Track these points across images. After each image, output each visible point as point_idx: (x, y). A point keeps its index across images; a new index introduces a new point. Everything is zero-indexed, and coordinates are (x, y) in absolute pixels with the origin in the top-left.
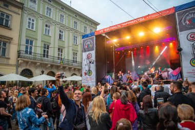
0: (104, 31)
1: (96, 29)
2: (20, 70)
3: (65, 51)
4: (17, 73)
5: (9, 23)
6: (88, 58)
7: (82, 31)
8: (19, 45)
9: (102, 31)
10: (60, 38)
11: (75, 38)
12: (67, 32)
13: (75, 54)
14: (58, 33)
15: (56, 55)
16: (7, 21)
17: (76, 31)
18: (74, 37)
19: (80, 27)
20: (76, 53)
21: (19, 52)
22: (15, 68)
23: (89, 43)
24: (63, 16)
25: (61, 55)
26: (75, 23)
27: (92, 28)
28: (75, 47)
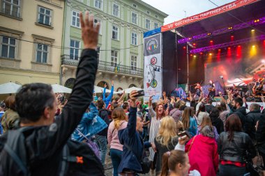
0: (174, 26)
1: (163, 22)
2: (65, 79)
3: (121, 54)
4: (61, 84)
5: (50, 21)
6: (152, 63)
7: (144, 26)
8: (63, 48)
9: (172, 26)
10: (114, 37)
11: (134, 36)
12: (122, 29)
13: (134, 58)
14: (111, 30)
15: (109, 60)
16: (48, 18)
17: (136, 27)
18: (133, 34)
19: (141, 21)
20: (136, 57)
21: (62, 57)
22: (58, 77)
23: (153, 43)
24: (117, 7)
25: (116, 59)
26: (134, 15)
27: (157, 22)
28: (135, 48)
